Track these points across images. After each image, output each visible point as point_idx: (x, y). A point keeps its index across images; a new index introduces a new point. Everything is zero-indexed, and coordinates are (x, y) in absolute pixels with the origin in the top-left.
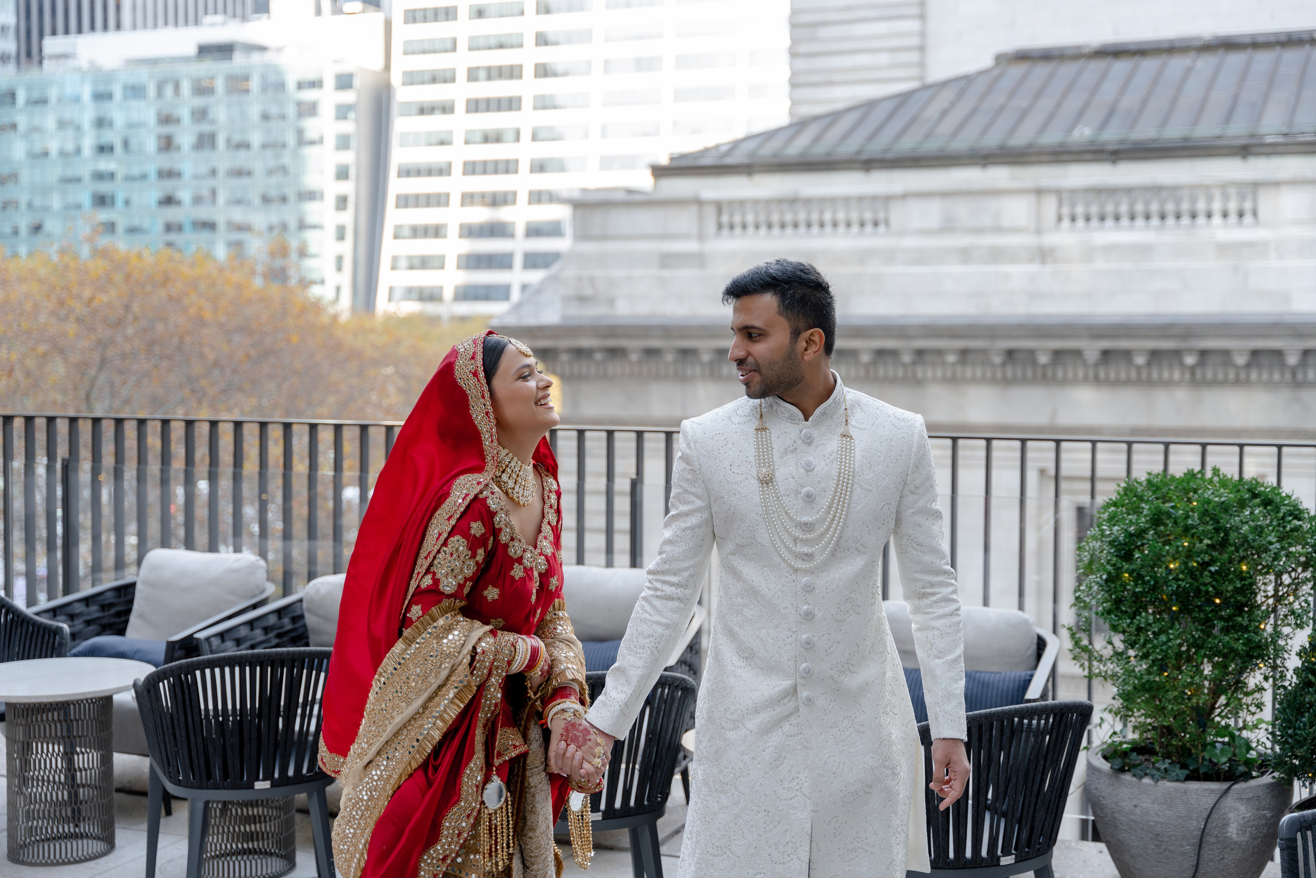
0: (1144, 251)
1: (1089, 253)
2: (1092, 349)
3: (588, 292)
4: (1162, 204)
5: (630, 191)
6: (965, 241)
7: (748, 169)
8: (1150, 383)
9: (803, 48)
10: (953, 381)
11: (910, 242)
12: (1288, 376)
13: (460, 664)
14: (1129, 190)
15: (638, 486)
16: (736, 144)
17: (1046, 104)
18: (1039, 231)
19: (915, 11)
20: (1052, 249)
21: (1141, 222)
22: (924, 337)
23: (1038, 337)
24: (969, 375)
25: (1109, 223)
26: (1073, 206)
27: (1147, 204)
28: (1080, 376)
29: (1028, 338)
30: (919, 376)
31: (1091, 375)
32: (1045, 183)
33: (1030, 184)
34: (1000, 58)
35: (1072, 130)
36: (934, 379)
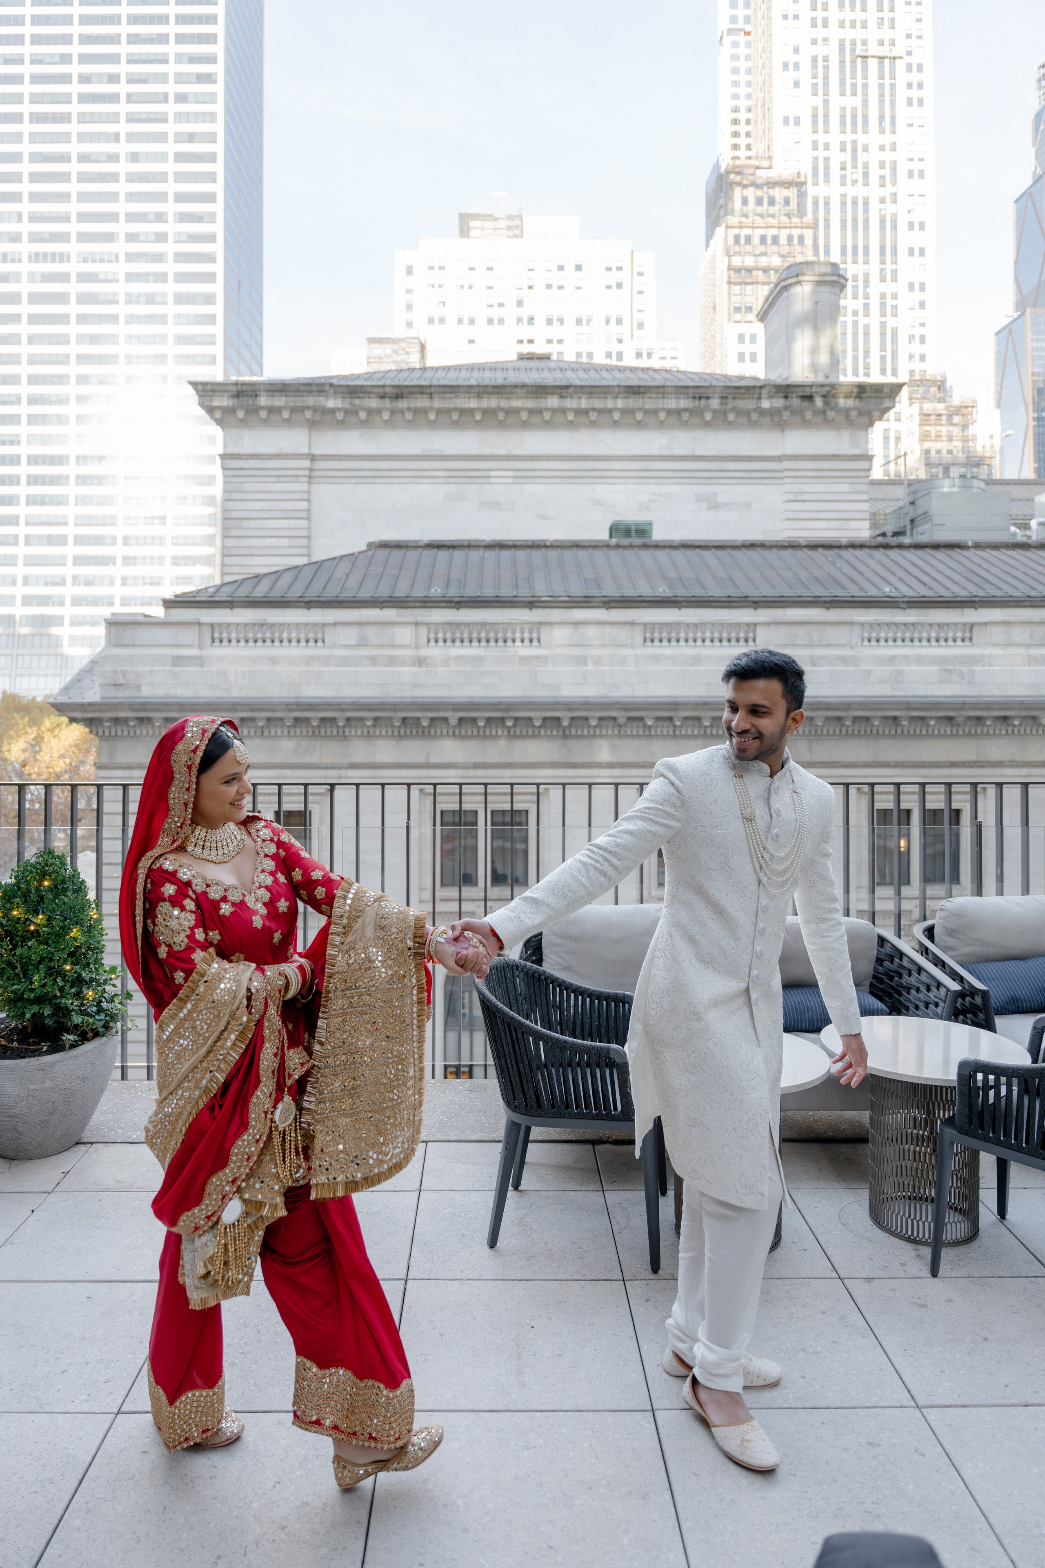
0: (479, 660)
1: (447, 661)
2: (453, 718)
3: (121, 681)
4: (488, 633)
5: (146, 616)
6: (373, 652)
7: (230, 604)
8: (485, 737)
9: (231, 533)
10: (368, 737)
11: (338, 652)
12: (562, 732)
14: (468, 624)
16: (219, 588)
17: (407, 573)
18: (417, 648)
19: (305, 515)
20: (425, 658)
21: (475, 643)
22: (353, 710)
23: (422, 710)
24: (378, 733)
25: (458, 643)
26: (436, 633)
27: (479, 633)
28: (445, 733)
29: (416, 710)
30: (347, 733)
31: (451, 733)
32: (420, 619)
33: (411, 619)
34: (370, 545)
35: (429, 589)
36: (356, 736)
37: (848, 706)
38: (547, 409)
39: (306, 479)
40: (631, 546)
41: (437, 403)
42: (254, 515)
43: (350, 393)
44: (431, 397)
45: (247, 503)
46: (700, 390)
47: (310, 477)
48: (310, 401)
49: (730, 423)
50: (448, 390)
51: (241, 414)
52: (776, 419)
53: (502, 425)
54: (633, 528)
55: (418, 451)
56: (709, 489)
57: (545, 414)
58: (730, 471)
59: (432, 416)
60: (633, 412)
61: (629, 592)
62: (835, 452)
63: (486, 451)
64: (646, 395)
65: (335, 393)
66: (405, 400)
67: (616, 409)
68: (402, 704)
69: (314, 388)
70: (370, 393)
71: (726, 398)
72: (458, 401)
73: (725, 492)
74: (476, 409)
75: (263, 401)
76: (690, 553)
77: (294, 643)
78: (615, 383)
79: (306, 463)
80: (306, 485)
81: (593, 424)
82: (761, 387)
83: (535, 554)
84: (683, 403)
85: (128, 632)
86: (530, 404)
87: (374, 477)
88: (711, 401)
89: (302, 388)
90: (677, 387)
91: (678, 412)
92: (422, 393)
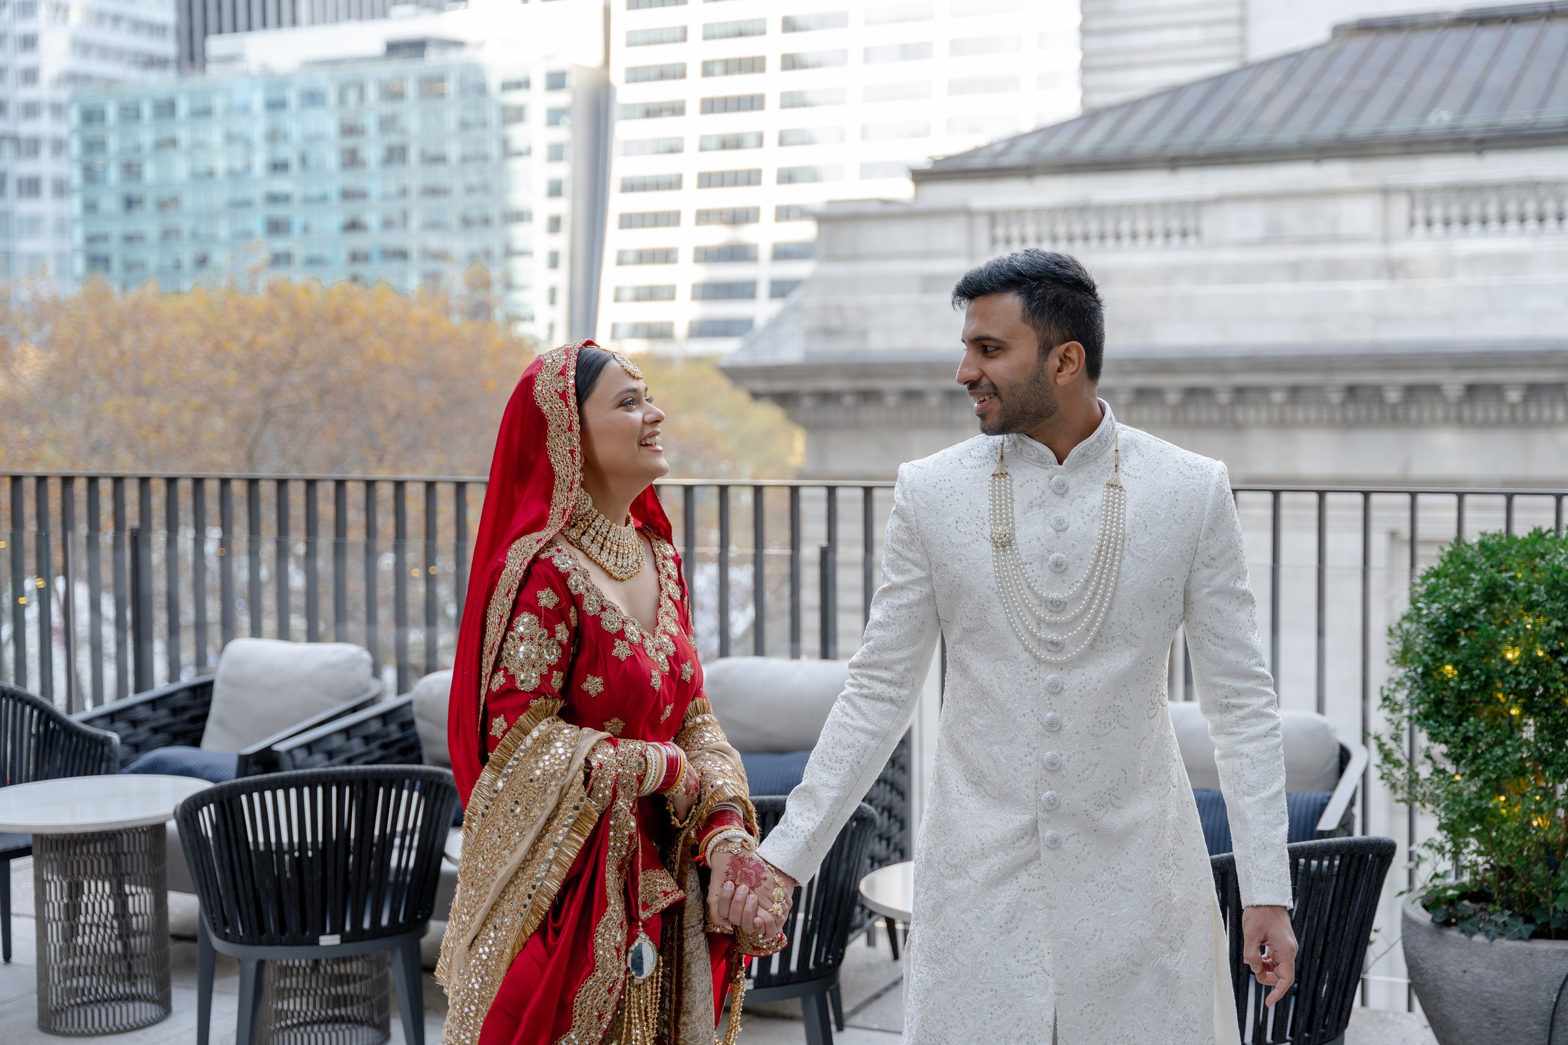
0: (1517, 261)
1: (1449, 266)
2: (1453, 383)
3: (835, 322)
4: (1540, 203)
5: (885, 202)
6: (1295, 254)
7: (1027, 171)
8: (1527, 424)
10: (1282, 424)
13: (571, 785)
14: (1499, 187)
15: (830, 556)
16: (1013, 142)
17: (1395, 84)
18: (1386, 240)
20: (1403, 262)
22: (1242, 372)
23: (1386, 370)
24: (1298, 417)
26: (1428, 208)
28: (1440, 415)
29: (1374, 370)
30: (1239, 419)
31: (1453, 415)
32: (1393, 180)
34: (1339, 30)
35: (1427, 115)
36: (1257, 424)
85: (848, 232)
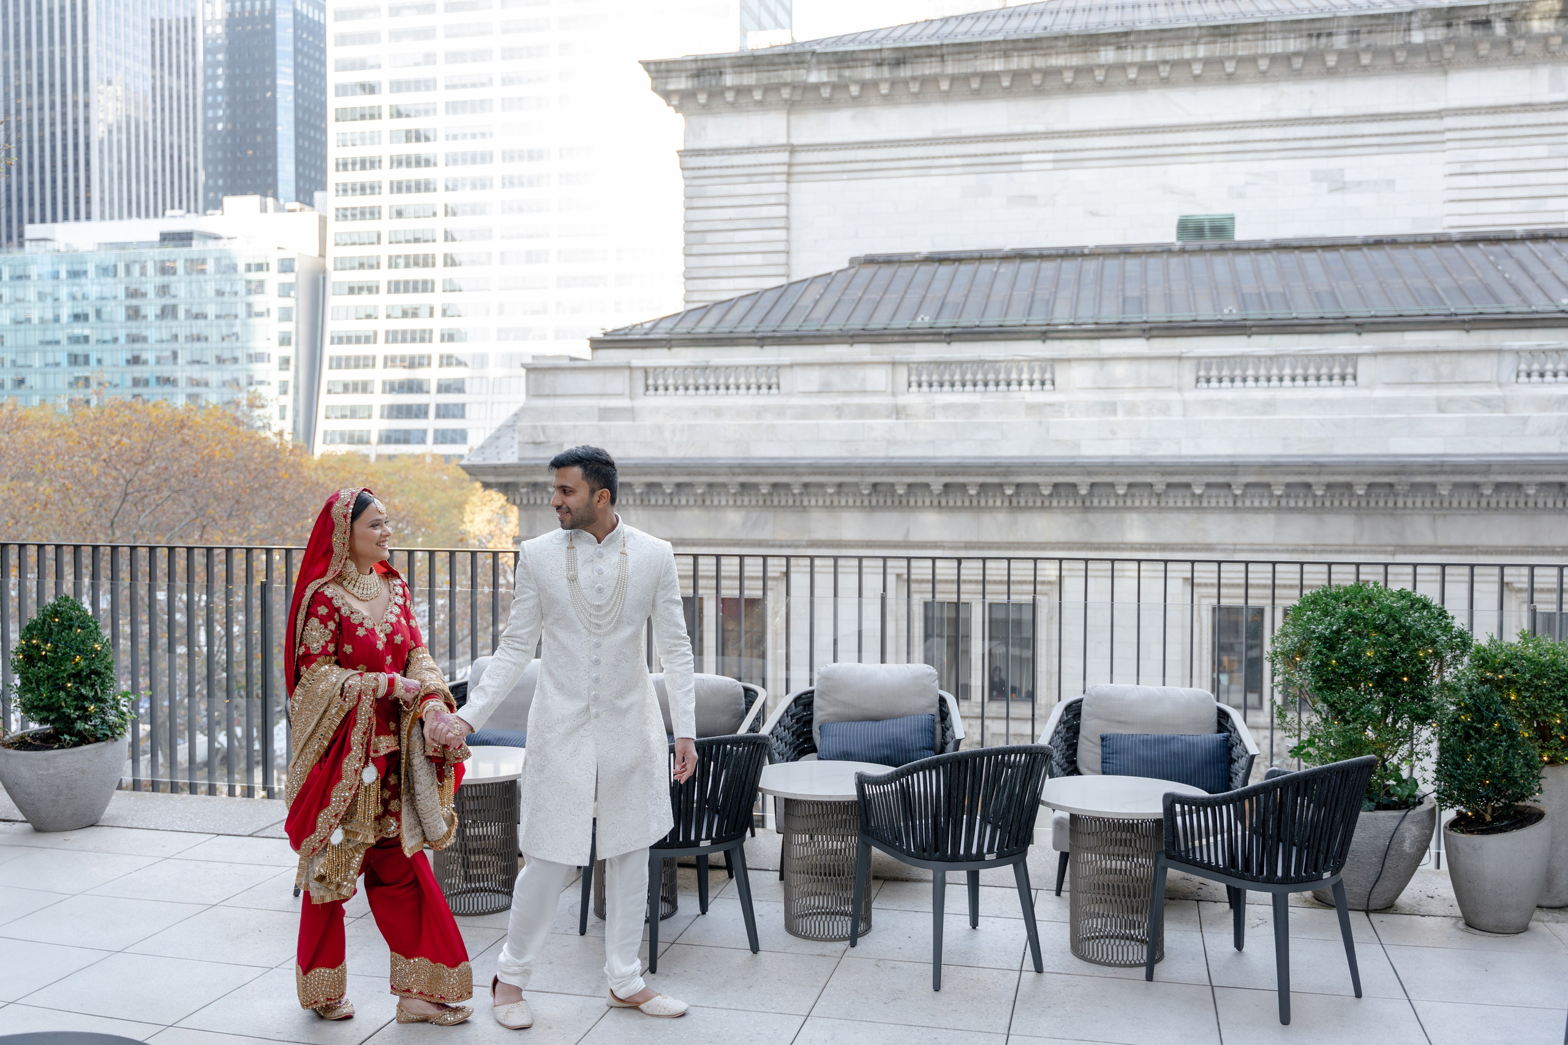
0: (973, 409)
1: (932, 411)
2: (937, 483)
3: (542, 439)
4: (985, 374)
5: (572, 359)
6: (839, 400)
7: (667, 343)
8: (979, 509)
9: (695, 250)
10: (831, 507)
11: (796, 401)
12: (1079, 504)
14: (961, 363)
16: (657, 323)
17: (892, 297)
18: (894, 394)
19: (782, 223)
20: (904, 408)
21: (969, 388)
22: (810, 474)
23: (896, 474)
24: (843, 503)
25: (947, 388)
26: (920, 375)
27: (975, 374)
28: (928, 503)
29: (889, 474)
30: (806, 503)
31: (935, 503)
32: (898, 357)
33: (887, 358)
34: (853, 261)
35: (914, 318)
36: (817, 506)
37: (1487, 468)
38: (1100, 66)
39: (784, 177)
40: (1202, 251)
41: (951, 68)
42: (719, 226)
43: (839, 61)
44: (943, 61)
45: (711, 211)
46: (1318, 25)
47: (789, 174)
48: (788, 75)
49: (1365, 68)
50: (964, 49)
51: (702, 98)
52: (1434, 57)
53: (1039, 91)
54: (1207, 224)
55: (927, 133)
56: (1333, 164)
57: (1097, 72)
58: (1363, 136)
59: (945, 86)
60: (1221, 61)
61: (1182, 315)
62: (1526, 100)
63: (1017, 128)
64: (1240, 38)
65: (819, 63)
66: (908, 67)
67: (1196, 60)
68: (870, 465)
69: (791, 59)
70: (863, 60)
71: (1358, 32)
72: (978, 62)
73: (1354, 167)
74: (1003, 72)
75: (729, 80)
76: (1286, 257)
77: (743, 391)
78: (1194, 24)
79: (784, 157)
80: (785, 184)
81: (1165, 82)
82: (1410, 14)
83: (1068, 265)
84: (1294, 45)
85: (549, 379)
86: (1076, 60)
87: (870, 170)
88: (1334, 39)
89: (777, 60)
90: (1284, 22)
91: (1288, 57)
92: (931, 56)
